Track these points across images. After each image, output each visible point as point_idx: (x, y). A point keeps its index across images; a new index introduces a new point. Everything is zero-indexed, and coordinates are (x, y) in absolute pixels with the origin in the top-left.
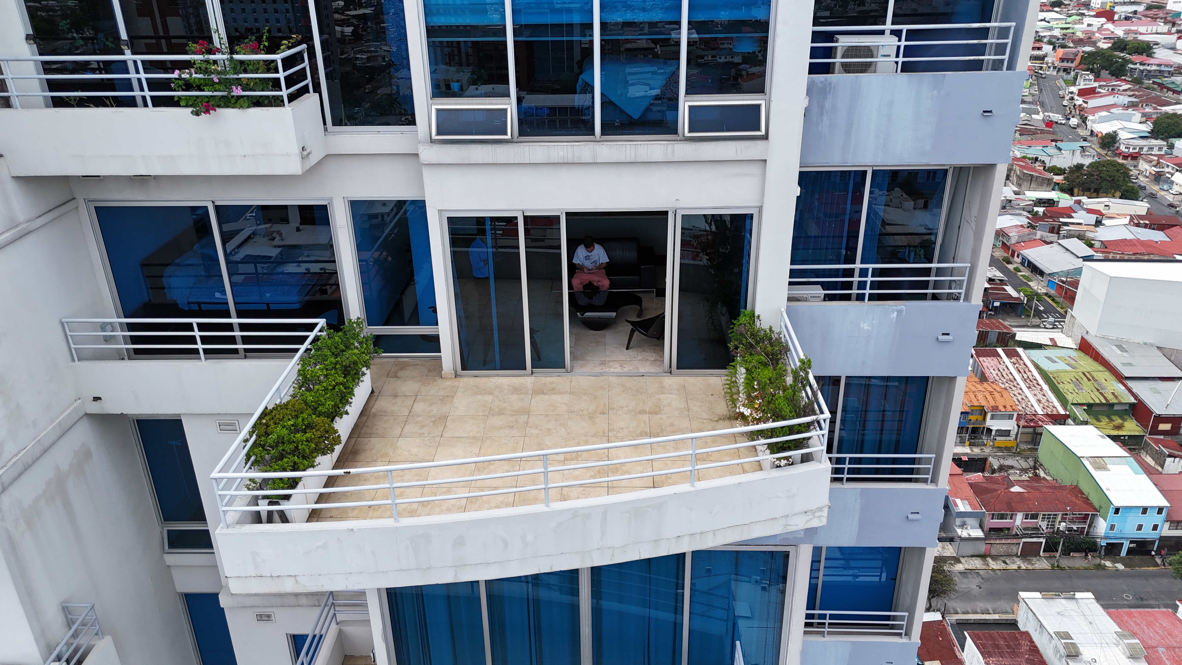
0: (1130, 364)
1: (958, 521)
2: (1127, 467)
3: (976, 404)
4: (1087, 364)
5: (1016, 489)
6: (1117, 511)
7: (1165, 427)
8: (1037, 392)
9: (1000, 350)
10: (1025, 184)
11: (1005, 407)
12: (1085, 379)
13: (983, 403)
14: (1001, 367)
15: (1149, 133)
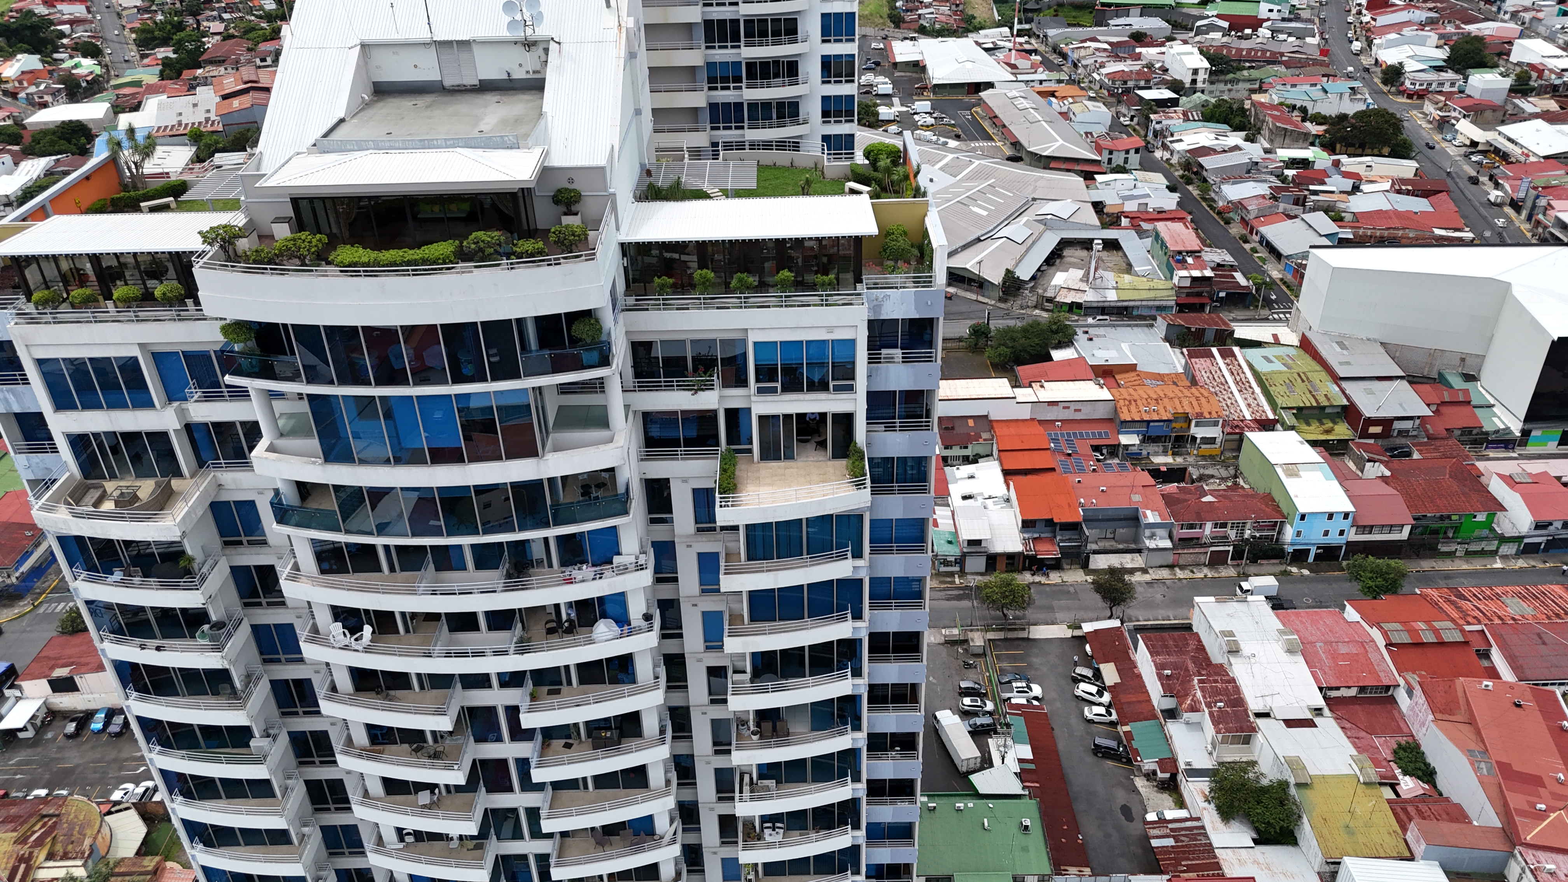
0: (1348, 363)
1: (1147, 532)
2: (1319, 474)
3: (1180, 410)
4: (1306, 363)
5: (1209, 498)
6: (1303, 517)
7: (1373, 430)
8: (1247, 396)
9: (1214, 350)
10: (1278, 140)
11: (1210, 413)
12: (1299, 380)
13: (1188, 410)
14: (1213, 369)
15: (1445, 61)
